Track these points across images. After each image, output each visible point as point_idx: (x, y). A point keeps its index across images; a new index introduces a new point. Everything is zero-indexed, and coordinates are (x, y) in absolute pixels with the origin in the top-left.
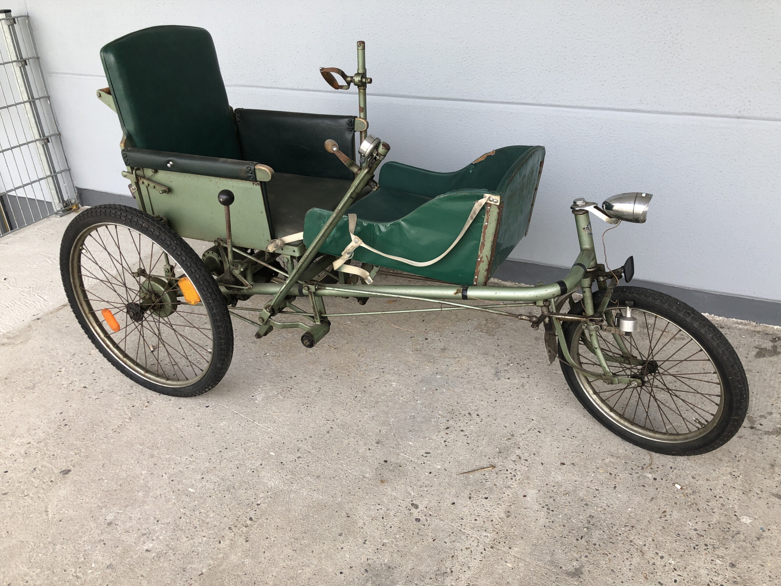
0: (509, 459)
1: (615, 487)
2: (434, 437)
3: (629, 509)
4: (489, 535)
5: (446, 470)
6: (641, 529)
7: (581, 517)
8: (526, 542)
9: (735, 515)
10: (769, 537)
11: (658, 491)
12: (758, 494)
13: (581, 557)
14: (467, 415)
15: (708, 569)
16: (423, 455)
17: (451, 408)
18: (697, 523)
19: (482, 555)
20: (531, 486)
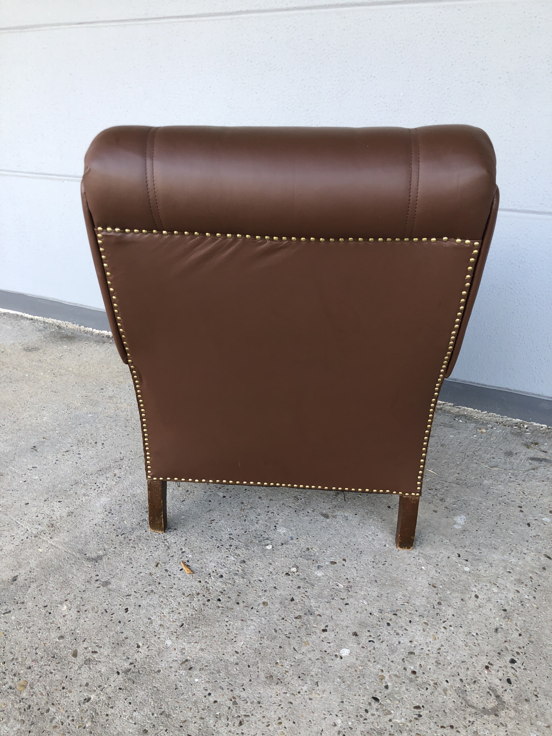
0: (105, 475)
1: (184, 500)
2: (50, 457)
3: (183, 517)
4: (40, 527)
5: (41, 480)
6: (182, 531)
7: (134, 520)
8: (69, 535)
9: (275, 526)
10: (293, 544)
11: (220, 505)
12: (308, 512)
13: (110, 548)
14: (93, 443)
15: (218, 563)
16: (28, 469)
17: (83, 437)
18: (236, 529)
19: (22, 542)
20: (108, 496)
